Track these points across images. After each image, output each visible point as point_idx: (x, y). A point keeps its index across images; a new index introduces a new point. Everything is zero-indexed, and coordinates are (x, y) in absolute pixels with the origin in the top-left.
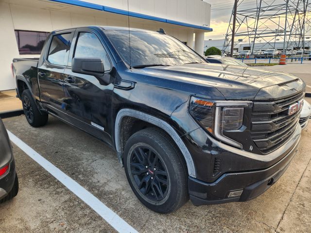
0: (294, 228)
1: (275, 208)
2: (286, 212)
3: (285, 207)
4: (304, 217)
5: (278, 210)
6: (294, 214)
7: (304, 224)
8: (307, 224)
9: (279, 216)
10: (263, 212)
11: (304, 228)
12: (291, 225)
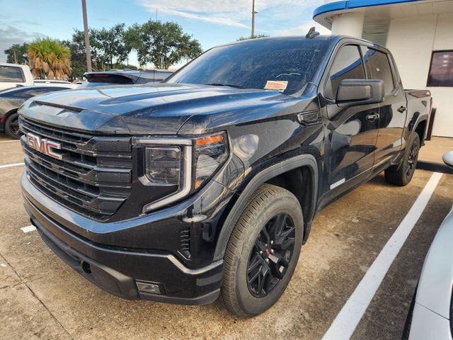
0: (12, 299)
1: (56, 297)
2: (41, 305)
3: (50, 310)
4: (18, 321)
5: (51, 298)
6: (31, 312)
7: (8, 313)
8: (6, 317)
9: (41, 296)
10: (58, 284)
11: (4, 309)
12: (19, 300)
